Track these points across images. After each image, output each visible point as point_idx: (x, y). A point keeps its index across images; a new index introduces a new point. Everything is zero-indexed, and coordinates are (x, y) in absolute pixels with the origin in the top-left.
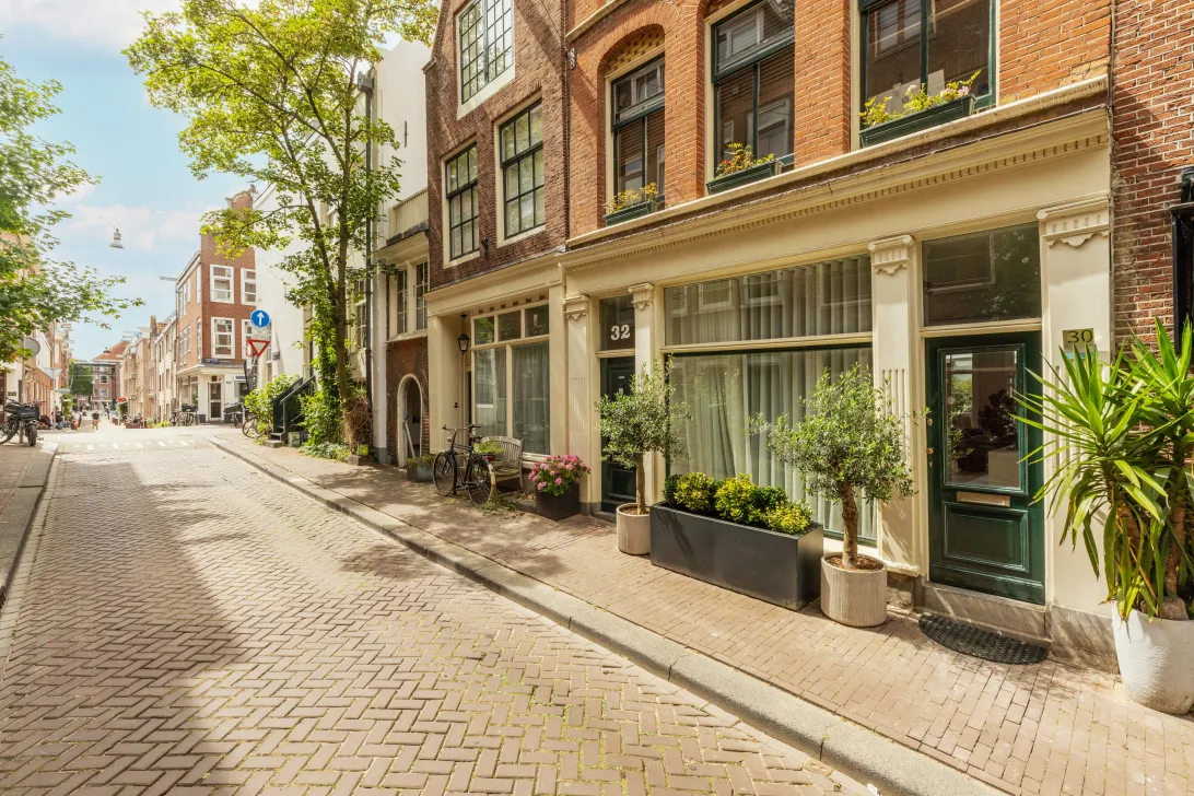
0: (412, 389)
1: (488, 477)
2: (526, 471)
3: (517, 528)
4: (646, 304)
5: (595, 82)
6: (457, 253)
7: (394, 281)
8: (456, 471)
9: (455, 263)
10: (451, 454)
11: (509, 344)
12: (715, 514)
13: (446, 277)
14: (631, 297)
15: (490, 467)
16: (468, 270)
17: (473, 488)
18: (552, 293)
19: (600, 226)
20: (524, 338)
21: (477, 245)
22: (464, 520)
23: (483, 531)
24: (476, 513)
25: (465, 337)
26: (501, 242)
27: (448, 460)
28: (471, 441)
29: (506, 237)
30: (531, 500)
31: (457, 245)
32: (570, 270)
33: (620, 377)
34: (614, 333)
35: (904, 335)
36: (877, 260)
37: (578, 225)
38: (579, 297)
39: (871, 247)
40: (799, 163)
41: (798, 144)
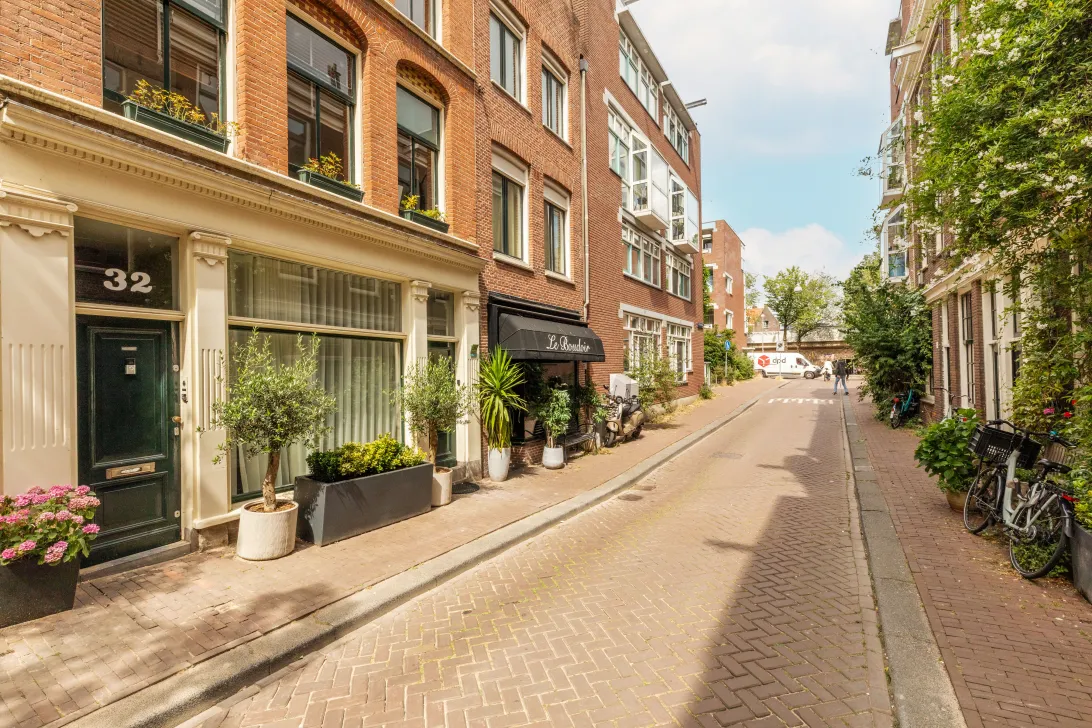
4: (220, 261)
32: (24, 140)
33: (124, 349)
34: (111, 279)
35: (425, 338)
36: (415, 291)
37: (32, 63)
38: (55, 200)
39: (416, 283)
40: (374, 203)
41: (374, 189)
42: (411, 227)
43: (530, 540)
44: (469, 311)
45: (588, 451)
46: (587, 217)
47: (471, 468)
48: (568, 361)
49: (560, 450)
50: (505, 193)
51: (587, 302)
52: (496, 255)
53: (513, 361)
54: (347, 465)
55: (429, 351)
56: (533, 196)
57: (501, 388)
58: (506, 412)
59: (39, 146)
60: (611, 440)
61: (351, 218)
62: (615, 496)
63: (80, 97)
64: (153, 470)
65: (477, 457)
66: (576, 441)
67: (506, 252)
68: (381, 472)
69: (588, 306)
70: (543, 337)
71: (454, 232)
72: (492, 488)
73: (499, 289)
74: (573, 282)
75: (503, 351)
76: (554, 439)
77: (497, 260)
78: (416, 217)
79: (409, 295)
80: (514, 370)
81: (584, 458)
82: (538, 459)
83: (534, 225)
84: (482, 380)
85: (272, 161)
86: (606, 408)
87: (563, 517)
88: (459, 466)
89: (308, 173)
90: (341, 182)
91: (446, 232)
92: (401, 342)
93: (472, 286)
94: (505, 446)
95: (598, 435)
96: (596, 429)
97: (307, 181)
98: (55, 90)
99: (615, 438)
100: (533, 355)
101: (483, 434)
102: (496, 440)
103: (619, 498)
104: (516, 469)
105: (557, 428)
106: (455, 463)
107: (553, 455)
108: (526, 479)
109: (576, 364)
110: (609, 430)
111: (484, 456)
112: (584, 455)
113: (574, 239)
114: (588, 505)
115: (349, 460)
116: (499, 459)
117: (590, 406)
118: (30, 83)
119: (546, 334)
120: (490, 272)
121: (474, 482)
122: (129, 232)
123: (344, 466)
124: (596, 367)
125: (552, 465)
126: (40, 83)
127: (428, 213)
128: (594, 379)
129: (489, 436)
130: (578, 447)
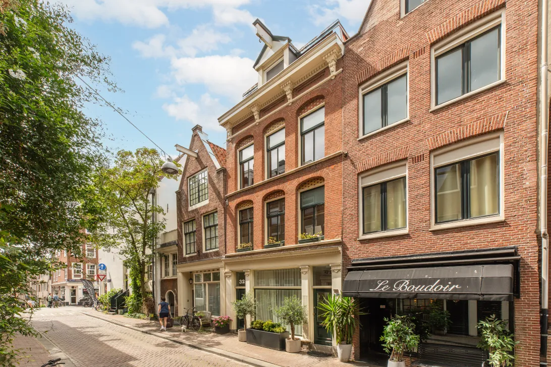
0: (171, 295)
1: (200, 323)
2: (212, 321)
3: (209, 336)
4: (248, 275)
5: (234, 211)
6: (188, 252)
7: (163, 259)
8: (188, 322)
9: (187, 256)
10: (186, 317)
11: (207, 283)
12: (263, 330)
13: (184, 260)
14: (244, 273)
15: (200, 320)
16: (192, 259)
17: (194, 326)
18: (221, 269)
19: (236, 252)
20: (212, 281)
21: (196, 251)
22: (192, 335)
23: (198, 337)
24: (195, 333)
25: (191, 279)
26: (204, 251)
27: (186, 318)
28: (193, 312)
29: (206, 250)
30: (214, 329)
31: (188, 250)
34: (240, 282)
36: (302, 270)
40: (286, 244)
44: (334, 273)
73: (363, 256)
77: (360, 241)
83: (412, 199)
85: (258, 247)
93: (337, 260)
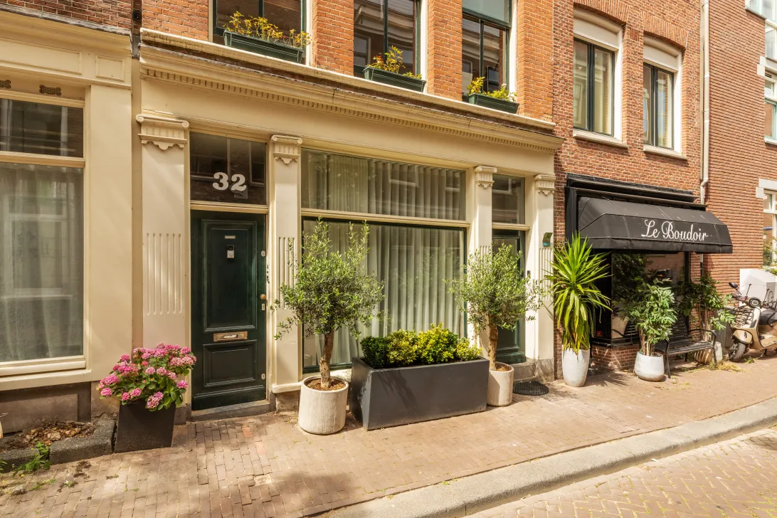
4: (293, 160)
18: (96, 96)
32: (155, 76)
33: (227, 237)
34: (218, 181)
35: (489, 226)
36: (479, 178)
37: (163, 16)
38: (175, 120)
39: (479, 169)
40: (436, 91)
41: (436, 77)
42: (475, 111)
43: (601, 478)
44: (542, 196)
45: (703, 364)
46: (707, 75)
47: (542, 367)
48: (676, 252)
49: (659, 360)
50: (591, 61)
51: (706, 179)
52: (576, 133)
53: (594, 252)
54: (394, 353)
55: (493, 239)
56: (628, 60)
57: (577, 282)
58: (583, 310)
59: (165, 78)
60: (740, 353)
61: (409, 107)
62: (745, 436)
63: (193, 35)
64: (246, 338)
65: (549, 355)
66: (683, 350)
67: (591, 128)
68: (432, 363)
69: (707, 186)
70: (638, 223)
71: (525, 111)
72: (564, 394)
73: (580, 170)
74: (685, 157)
75: (582, 241)
76: (651, 345)
77: (578, 139)
78: (480, 100)
79: (473, 181)
80: (595, 262)
81: (695, 371)
82: (629, 365)
83: (630, 94)
84: (556, 272)
85: (338, 64)
86: (733, 312)
87: (658, 454)
88: (528, 363)
89: (370, 70)
90: (404, 75)
91: (515, 112)
92: (465, 230)
93: (548, 169)
94: (583, 348)
95: (718, 345)
96: (715, 338)
97: (370, 78)
98: (178, 34)
99: (746, 351)
100: (621, 244)
101: (556, 331)
102: (572, 340)
103: (751, 440)
104: (597, 374)
105: (656, 332)
106: (523, 359)
107: (648, 364)
108: (610, 388)
109: (687, 255)
110: (737, 341)
111: (557, 356)
112: (697, 367)
113: (687, 106)
114: (696, 443)
115: (396, 348)
116: (574, 362)
117: (708, 309)
118: (162, 31)
119: (640, 219)
120: (569, 152)
121: (544, 382)
122: (229, 142)
123: (392, 353)
124: (715, 259)
125: (647, 376)
126: (168, 30)
127: (495, 94)
128: (715, 274)
129: (564, 334)
130: (688, 357)
